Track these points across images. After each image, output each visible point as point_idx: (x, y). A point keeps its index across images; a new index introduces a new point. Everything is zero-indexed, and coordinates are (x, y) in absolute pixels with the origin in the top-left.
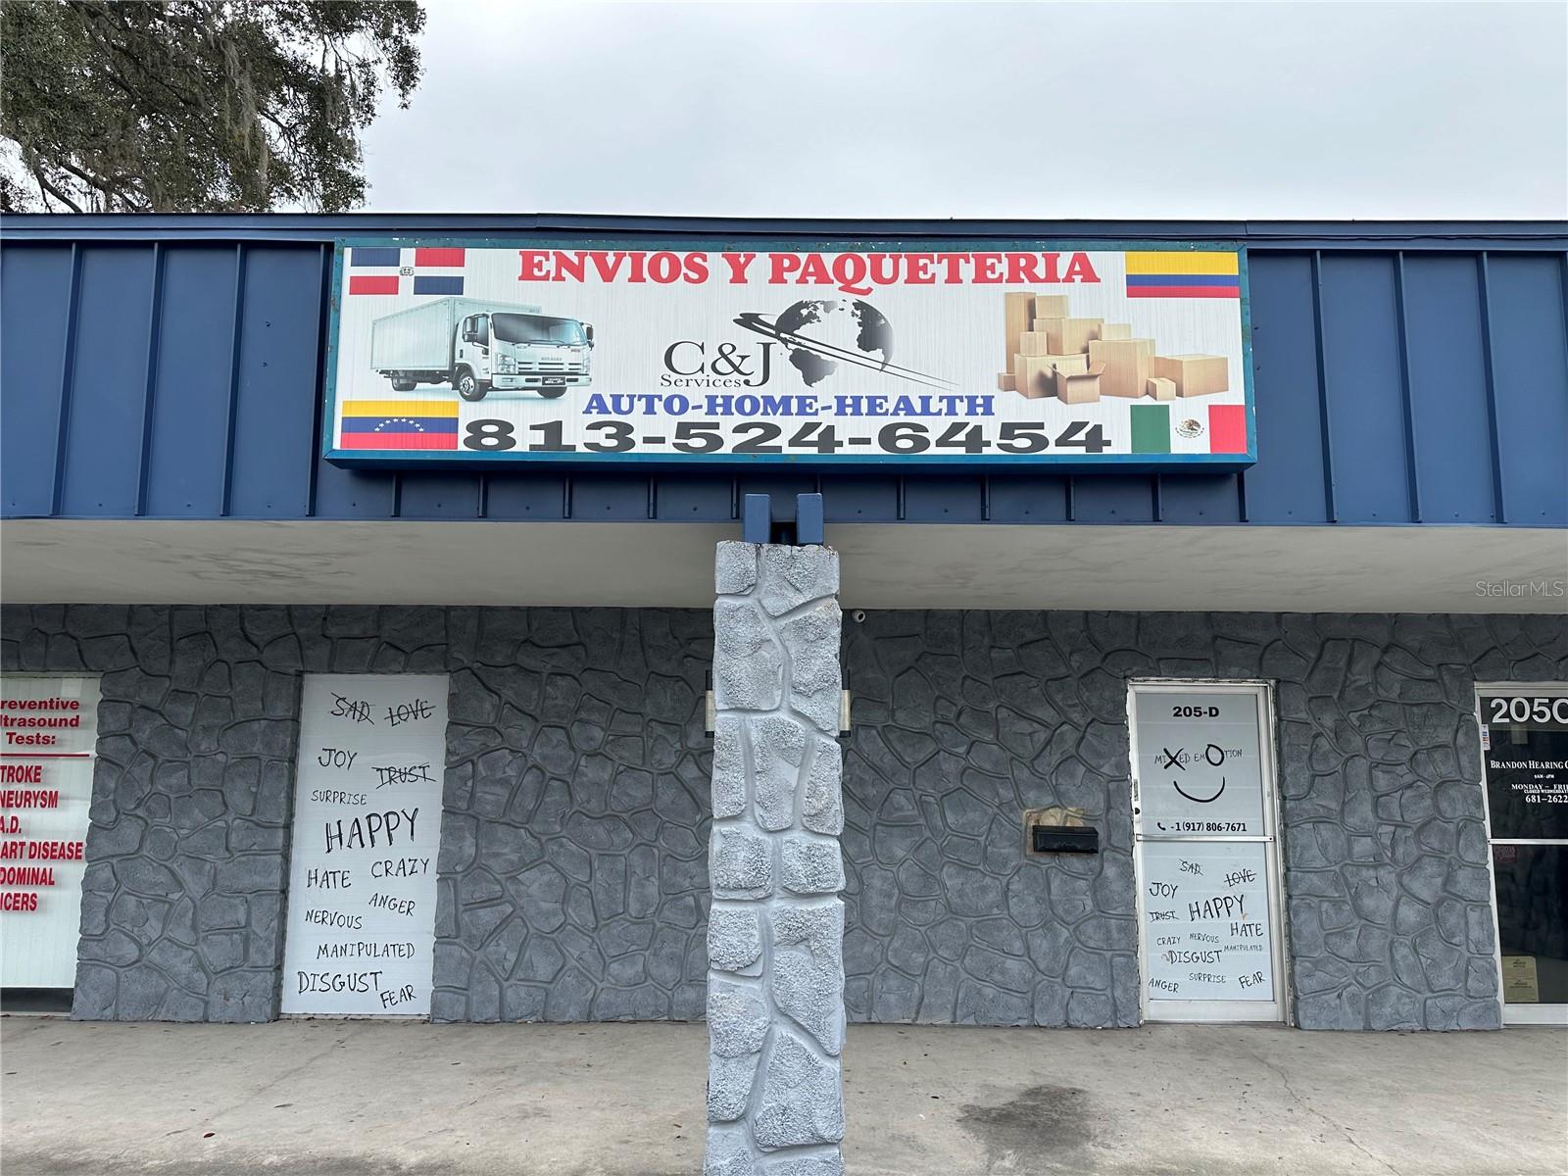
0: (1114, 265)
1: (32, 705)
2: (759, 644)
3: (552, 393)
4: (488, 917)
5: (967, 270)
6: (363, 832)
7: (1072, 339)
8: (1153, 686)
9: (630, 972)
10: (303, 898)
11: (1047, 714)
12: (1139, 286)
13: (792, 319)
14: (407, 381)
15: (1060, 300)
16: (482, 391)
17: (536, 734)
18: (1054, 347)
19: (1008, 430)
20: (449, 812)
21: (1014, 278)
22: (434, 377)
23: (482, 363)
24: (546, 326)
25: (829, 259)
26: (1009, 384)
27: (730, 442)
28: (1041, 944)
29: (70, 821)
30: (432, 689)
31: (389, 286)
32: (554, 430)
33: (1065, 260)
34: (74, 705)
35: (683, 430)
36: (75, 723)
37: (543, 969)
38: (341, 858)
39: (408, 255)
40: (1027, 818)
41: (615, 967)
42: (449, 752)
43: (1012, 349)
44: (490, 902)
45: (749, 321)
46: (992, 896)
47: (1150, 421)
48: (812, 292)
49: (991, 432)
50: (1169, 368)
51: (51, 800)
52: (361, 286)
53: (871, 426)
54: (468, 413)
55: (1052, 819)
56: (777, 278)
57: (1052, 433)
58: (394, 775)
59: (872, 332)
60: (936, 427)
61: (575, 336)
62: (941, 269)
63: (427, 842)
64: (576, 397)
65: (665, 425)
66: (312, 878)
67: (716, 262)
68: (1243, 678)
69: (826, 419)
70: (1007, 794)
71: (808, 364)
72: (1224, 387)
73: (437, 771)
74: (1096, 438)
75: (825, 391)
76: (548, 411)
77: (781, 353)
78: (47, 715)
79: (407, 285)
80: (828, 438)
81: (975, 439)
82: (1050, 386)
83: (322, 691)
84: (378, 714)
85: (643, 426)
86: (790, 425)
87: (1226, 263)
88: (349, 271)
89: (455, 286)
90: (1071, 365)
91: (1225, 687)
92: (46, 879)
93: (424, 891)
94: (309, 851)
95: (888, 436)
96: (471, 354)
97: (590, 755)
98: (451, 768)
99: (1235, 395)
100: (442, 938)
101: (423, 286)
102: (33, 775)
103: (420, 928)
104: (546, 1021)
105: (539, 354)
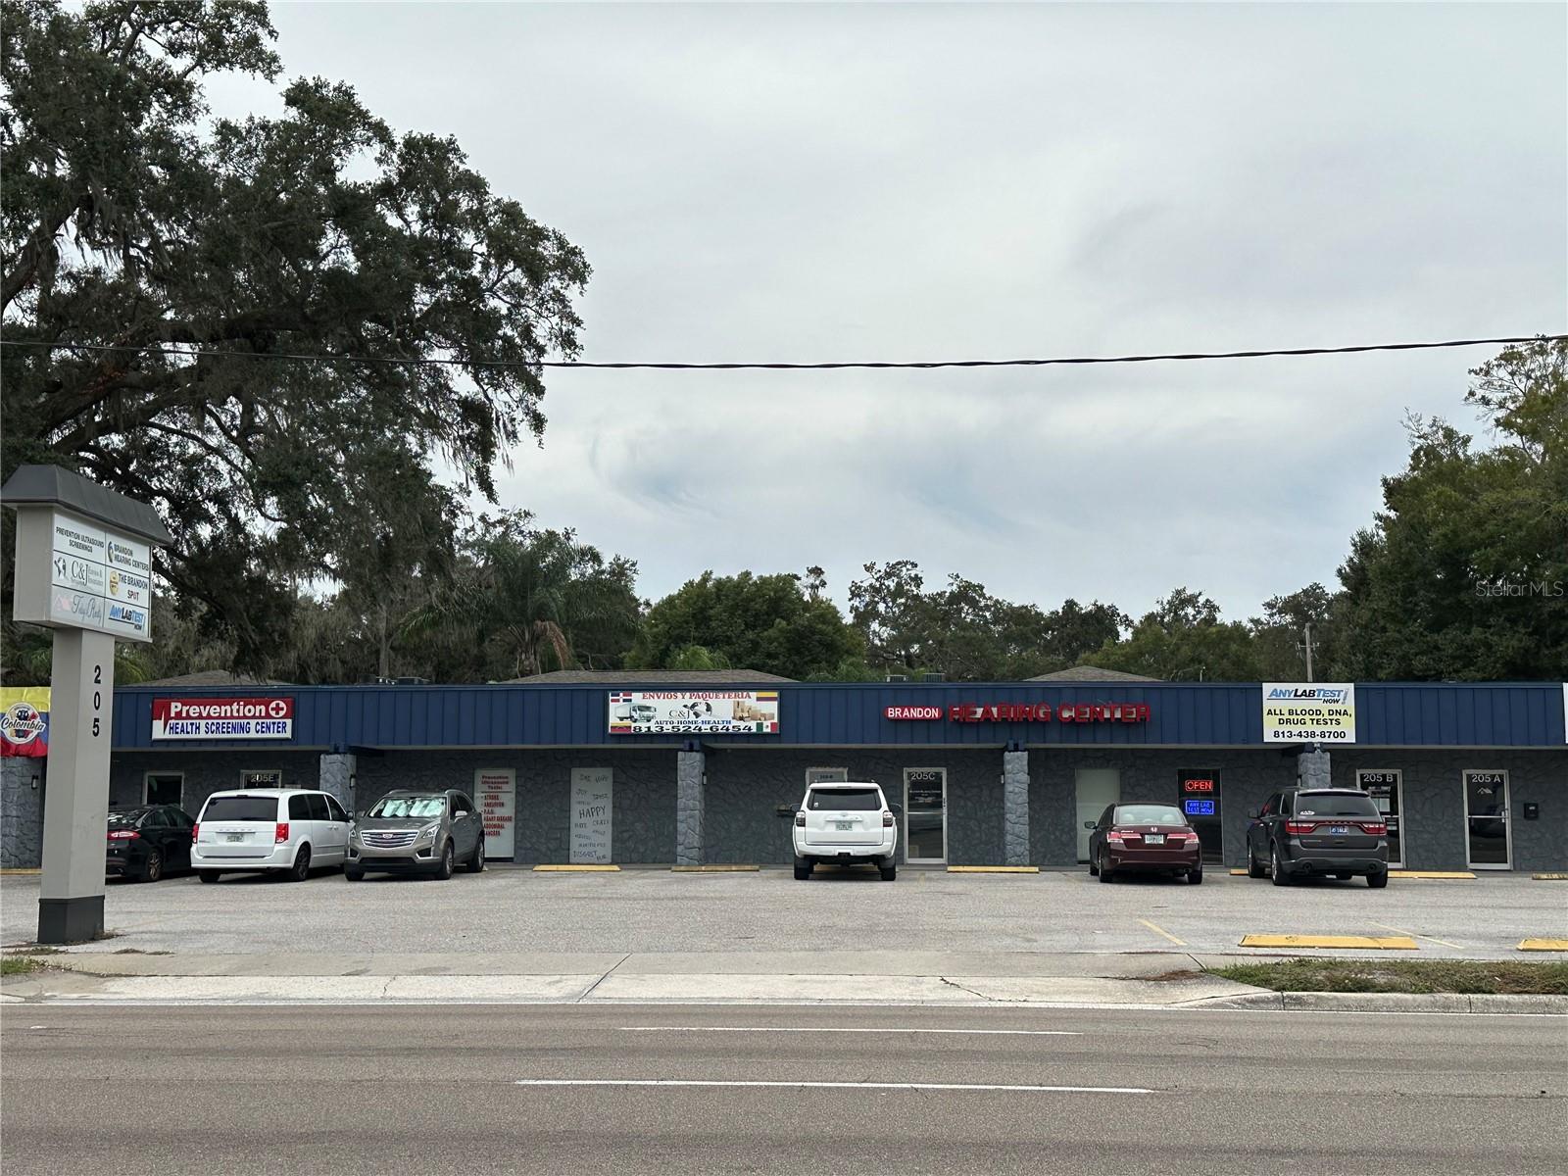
0: (754, 695)
1: (494, 778)
2: (685, 769)
3: (649, 721)
4: (626, 835)
5: (727, 696)
6: (590, 813)
7: (746, 710)
8: (814, 769)
9: (665, 850)
10: (574, 831)
11: (782, 778)
12: (759, 699)
13: (693, 706)
14: (622, 719)
15: (744, 702)
16: (635, 721)
17: (638, 785)
18: (742, 711)
19: (733, 727)
20: (614, 807)
21: (735, 697)
22: (627, 718)
23: (636, 716)
24: (648, 708)
25: (700, 694)
26: (734, 718)
27: (682, 730)
28: (778, 842)
29: (508, 810)
30: (608, 772)
31: (618, 701)
32: (649, 728)
33: (745, 694)
34: (507, 778)
35: (673, 727)
36: (507, 783)
37: (642, 850)
38: (583, 820)
39: (621, 694)
40: (776, 807)
41: (661, 849)
42: (613, 790)
43: (735, 711)
44: (627, 831)
45: (685, 706)
46: (765, 829)
47: (760, 726)
48: (697, 700)
49: (731, 728)
50: (764, 715)
51: (502, 805)
52: (613, 701)
53: (708, 726)
54: (633, 725)
55: (783, 808)
56: (691, 698)
57: (742, 728)
58: (597, 797)
59: (709, 708)
60: (720, 727)
61: (652, 709)
62: (721, 696)
63: (608, 815)
64: (653, 721)
65: (670, 726)
66: (576, 825)
67: (679, 694)
68: (839, 766)
69: (700, 725)
70: (770, 801)
71: (697, 715)
72: (773, 718)
73: (610, 795)
74: (750, 729)
75: (700, 720)
76: (648, 724)
77: (691, 712)
78: (500, 780)
79: (621, 700)
80: (700, 729)
81: (728, 729)
82: (741, 719)
83: (577, 774)
84: (592, 779)
85: (665, 727)
86: (693, 726)
87: (775, 694)
88: (611, 698)
89: (630, 700)
90: (746, 715)
91: (834, 770)
92: (502, 827)
93: (608, 829)
94: (575, 818)
95: (711, 728)
96: (634, 714)
97: (653, 791)
98: (614, 795)
99: (776, 720)
100: (613, 841)
101: (624, 701)
102: (496, 798)
103: (608, 839)
104: (642, 863)
105: (646, 713)
